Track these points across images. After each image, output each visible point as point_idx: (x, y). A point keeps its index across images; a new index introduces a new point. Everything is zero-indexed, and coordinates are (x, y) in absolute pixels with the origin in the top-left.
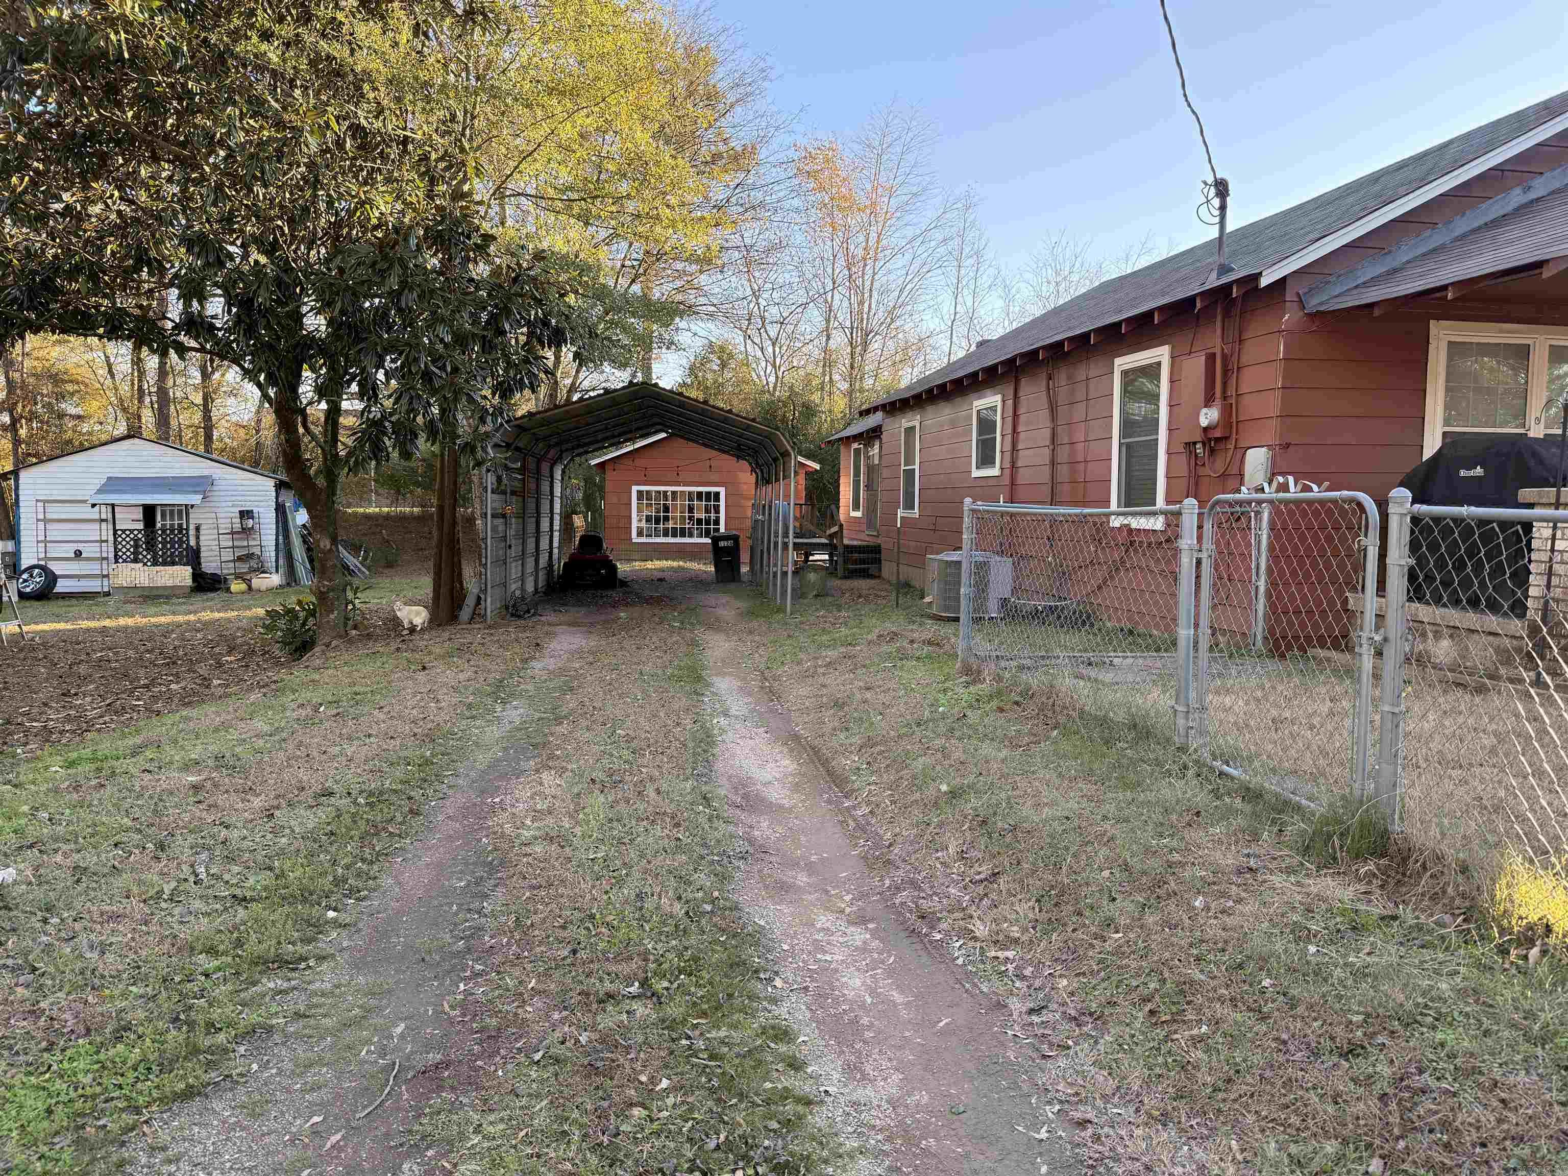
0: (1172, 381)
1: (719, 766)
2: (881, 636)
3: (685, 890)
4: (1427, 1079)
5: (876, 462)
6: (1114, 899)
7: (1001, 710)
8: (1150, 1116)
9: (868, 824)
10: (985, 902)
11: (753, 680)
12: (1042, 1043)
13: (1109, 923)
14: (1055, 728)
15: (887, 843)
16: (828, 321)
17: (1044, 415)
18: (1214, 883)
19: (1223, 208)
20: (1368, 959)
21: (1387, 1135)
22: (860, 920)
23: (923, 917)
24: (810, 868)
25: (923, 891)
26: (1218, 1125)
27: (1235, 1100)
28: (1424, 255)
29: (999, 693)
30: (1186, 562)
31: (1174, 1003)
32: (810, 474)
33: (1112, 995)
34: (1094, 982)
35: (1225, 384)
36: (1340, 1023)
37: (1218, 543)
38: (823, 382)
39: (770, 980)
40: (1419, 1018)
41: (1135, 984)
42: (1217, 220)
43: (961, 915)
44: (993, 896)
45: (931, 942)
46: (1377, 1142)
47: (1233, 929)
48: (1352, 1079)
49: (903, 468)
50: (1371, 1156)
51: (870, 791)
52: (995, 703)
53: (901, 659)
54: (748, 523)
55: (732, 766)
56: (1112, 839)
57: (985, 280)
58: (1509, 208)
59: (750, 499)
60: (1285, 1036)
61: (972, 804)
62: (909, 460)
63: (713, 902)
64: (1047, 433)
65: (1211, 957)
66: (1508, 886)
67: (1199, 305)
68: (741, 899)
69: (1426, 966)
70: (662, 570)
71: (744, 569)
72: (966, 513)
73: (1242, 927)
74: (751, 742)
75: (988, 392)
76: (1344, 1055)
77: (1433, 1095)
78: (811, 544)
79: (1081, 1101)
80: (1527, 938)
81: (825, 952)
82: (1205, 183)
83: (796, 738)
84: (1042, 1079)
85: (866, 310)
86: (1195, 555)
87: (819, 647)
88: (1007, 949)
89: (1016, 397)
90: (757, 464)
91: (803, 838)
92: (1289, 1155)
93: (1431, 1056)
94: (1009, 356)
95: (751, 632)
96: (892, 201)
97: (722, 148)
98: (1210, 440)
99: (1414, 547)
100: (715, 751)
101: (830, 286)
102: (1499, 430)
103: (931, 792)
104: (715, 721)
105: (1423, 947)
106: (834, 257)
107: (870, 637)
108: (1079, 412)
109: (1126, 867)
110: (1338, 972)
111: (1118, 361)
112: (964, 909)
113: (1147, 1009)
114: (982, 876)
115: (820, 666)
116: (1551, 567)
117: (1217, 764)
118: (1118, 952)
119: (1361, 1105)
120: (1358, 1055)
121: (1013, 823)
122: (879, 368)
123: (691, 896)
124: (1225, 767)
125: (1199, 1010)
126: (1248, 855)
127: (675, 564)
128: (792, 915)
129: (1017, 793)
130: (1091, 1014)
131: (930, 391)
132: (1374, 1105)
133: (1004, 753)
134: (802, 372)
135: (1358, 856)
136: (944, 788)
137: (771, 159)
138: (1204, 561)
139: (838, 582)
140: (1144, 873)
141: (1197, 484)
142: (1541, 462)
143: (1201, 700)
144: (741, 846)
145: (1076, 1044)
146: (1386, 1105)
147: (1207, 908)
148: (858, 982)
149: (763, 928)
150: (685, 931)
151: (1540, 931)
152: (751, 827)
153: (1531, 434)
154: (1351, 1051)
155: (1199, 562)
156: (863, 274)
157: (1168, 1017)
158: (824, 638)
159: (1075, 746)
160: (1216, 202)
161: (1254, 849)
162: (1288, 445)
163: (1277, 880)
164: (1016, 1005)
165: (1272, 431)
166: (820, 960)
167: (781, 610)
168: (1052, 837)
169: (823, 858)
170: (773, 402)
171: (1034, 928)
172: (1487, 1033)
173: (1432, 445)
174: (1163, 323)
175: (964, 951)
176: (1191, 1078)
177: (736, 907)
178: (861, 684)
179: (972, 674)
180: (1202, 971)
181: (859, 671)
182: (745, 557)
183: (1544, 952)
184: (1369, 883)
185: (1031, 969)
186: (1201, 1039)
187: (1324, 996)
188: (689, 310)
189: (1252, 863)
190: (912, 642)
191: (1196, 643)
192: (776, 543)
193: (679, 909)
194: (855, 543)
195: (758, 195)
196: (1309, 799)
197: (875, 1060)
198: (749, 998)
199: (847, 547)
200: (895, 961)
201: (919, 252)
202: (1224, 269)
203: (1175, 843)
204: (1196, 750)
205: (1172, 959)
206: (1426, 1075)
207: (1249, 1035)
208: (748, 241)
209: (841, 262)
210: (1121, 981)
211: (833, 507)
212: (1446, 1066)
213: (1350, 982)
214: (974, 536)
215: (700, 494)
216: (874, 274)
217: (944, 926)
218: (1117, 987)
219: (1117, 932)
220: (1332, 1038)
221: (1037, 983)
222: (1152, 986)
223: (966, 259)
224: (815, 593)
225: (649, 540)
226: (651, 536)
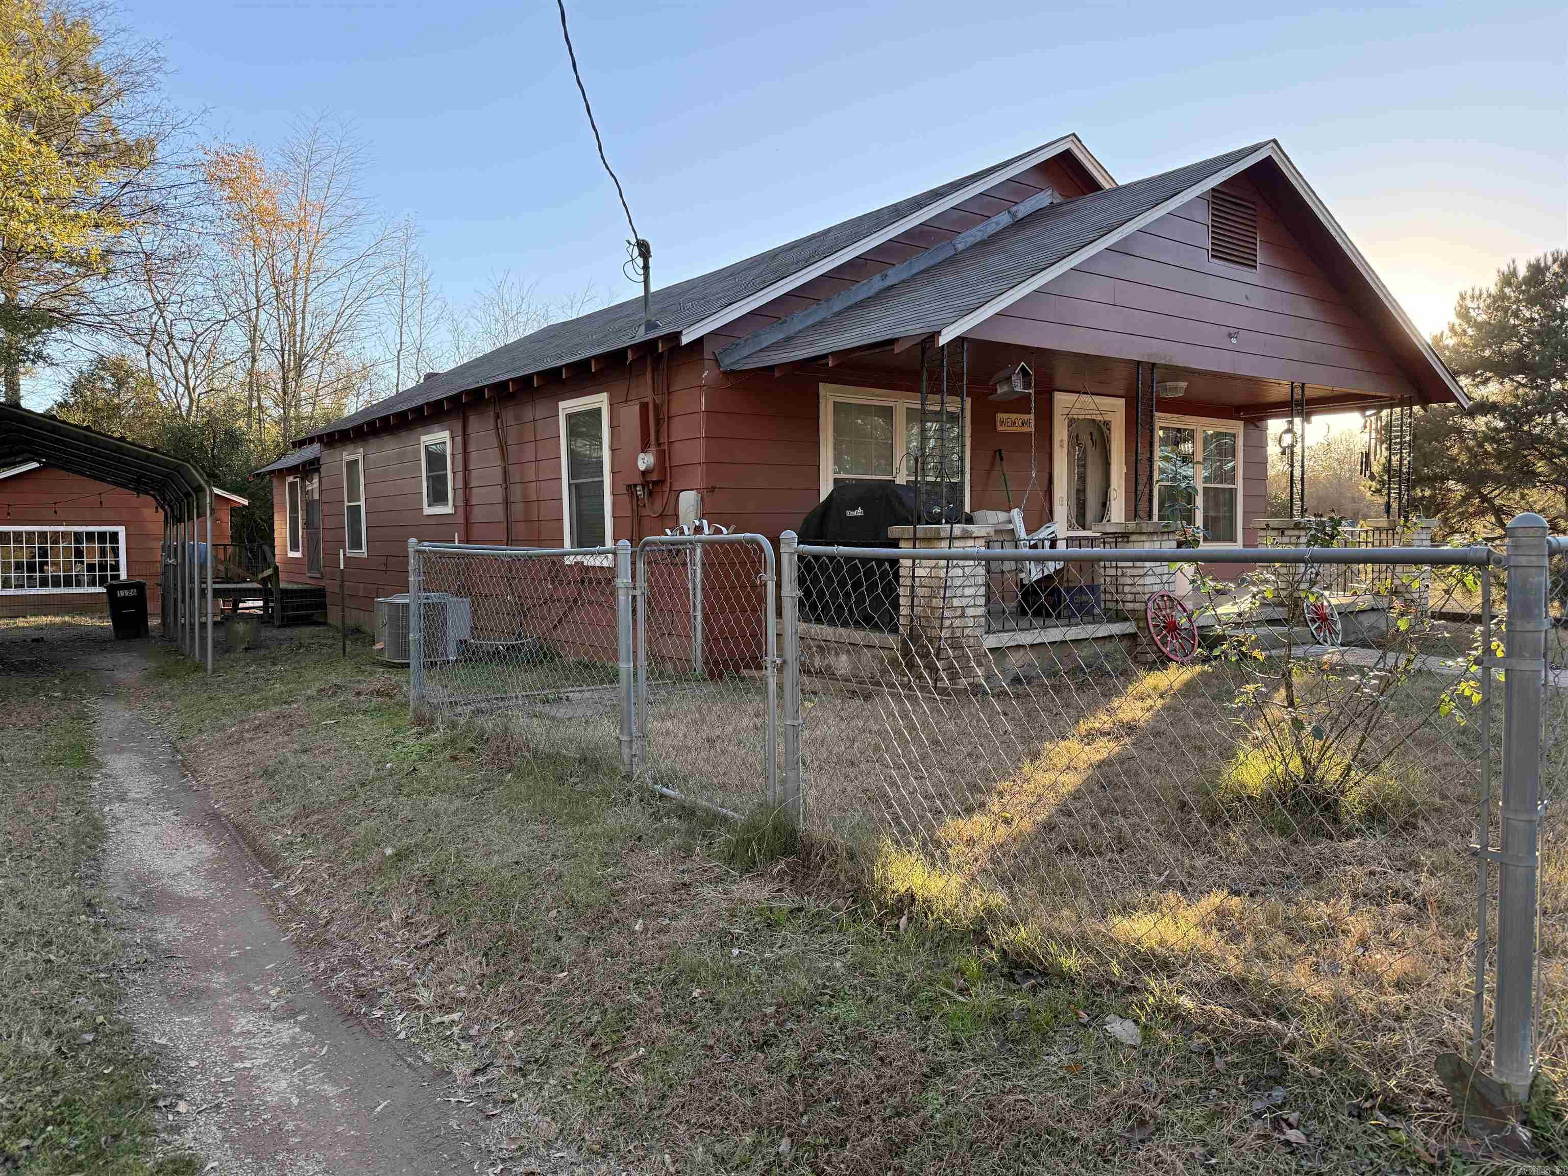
0: (612, 427)
1: (111, 863)
2: (323, 690)
3: (57, 1022)
4: (826, 1053)
5: (316, 497)
6: (560, 938)
7: (454, 758)
8: (590, 1150)
9: (302, 903)
10: (432, 966)
11: (160, 754)
12: (487, 1102)
13: (556, 963)
14: (509, 771)
15: (322, 922)
16: (253, 340)
17: (494, 454)
18: (652, 904)
19: (646, 268)
20: (780, 952)
21: (793, 1114)
22: (290, 1013)
23: (363, 996)
24: (228, 966)
25: (364, 968)
26: (653, 1143)
27: (668, 1115)
28: (813, 326)
29: (453, 741)
30: (623, 599)
31: (614, 1032)
32: (236, 510)
33: (557, 1037)
34: (539, 1027)
35: (658, 432)
36: (756, 1018)
37: (649, 581)
38: (250, 408)
39: (171, 1107)
40: (818, 998)
41: (578, 1021)
42: (642, 278)
43: (405, 985)
44: (439, 959)
45: (370, 1022)
46: (786, 1122)
47: (668, 946)
48: (767, 1069)
49: (346, 504)
50: (782, 1137)
51: (304, 867)
52: (447, 754)
53: (345, 714)
54: (159, 568)
55: (129, 862)
56: (560, 876)
57: (431, 312)
58: (872, 292)
59: (158, 539)
60: (711, 1042)
61: (421, 864)
62: (353, 494)
63: (96, 1030)
64: (498, 471)
65: (647, 978)
66: (883, 866)
67: (630, 357)
68: (138, 1017)
69: (825, 949)
70: (40, 628)
71: (154, 622)
72: (411, 555)
73: (676, 942)
74: (154, 828)
75: (436, 427)
76: (760, 1048)
77: (830, 1067)
78: (240, 590)
79: (524, 1154)
80: (897, 910)
81: (242, 1059)
82: (629, 243)
83: (215, 816)
84: (484, 1141)
85: (299, 332)
86: (631, 593)
87: (247, 709)
88: (454, 1012)
89: (465, 434)
90: (164, 499)
91: (220, 932)
92: (715, 1155)
93: (828, 1032)
94: (454, 393)
95: (160, 697)
96: (324, 222)
97: (108, 138)
98: (648, 482)
99: (801, 581)
100: (105, 846)
101: (253, 304)
102: (874, 477)
103: (373, 858)
104: (107, 809)
105: (822, 932)
106: (258, 273)
107: (309, 692)
108: (529, 453)
109: (573, 904)
110: (755, 970)
111: (562, 405)
112: (408, 978)
113: (589, 1044)
114: (428, 940)
115: (248, 731)
116: (913, 591)
117: (658, 787)
118: (564, 991)
119: (773, 1092)
120: (771, 1045)
121: (461, 877)
122: (317, 395)
123: (65, 1027)
124: (664, 789)
125: (637, 1034)
126: (683, 872)
127: (58, 620)
128: (203, 1024)
129: (469, 844)
130: (536, 1061)
131: (371, 423)
132: (784, 1088)
133: (457, 803)
134: (223, 395)
135: (773, 857)
136: (389, 851)
137: (168, 160)
138: (638, 598)
139: (275, 632)
140: (589, 906)
141: (640, 524)
142: (902, 504)
143: (642, 728)
144: (136, 955)
145: (520, 1096)
146: (793, 1085)
147: (646, 930)
148: (284, 1084)
149: (165, 1046)
150: (55, 1072)
151: (907, 901)
152: (152, 930)
153: (897, 482)
154: (765, 1044)
155: (634, 597)
156: (294, 294)
157: (609, 1048)
158: (257, 697)
159: (528, 786)
160: (640, 261)
161: (689, 865)
162: (713, 489)
163: (707, 891)
164: (460, 1070)
165: (698, 475)
166: (237, 1069)
167: (200, 667)
168: (501, 885)
169: (246, 952)
170: (187, 428)
171: (480, 984)
172: (870, 1000)
173: (826, 489)
174: (600, 371)
175: (406, 1024)
176: (629, 1103)
177: (129, 1029)
178: (296, 746)
179: (424, 723)
180: (640, 994)
181: (295, 732)
182: (153, 606)
183: (910, 919)
184: (781, 881)
185: (477, 1027)
186: (639, 1061)
187: (744, 995)
188: (66, 320)
189: (686, 878)
190: (359, 694)
191: (635, 674)
192: (192, 591)
193: (47, 1047)
194: (295, 587)
195: (156, 198)
196: (735, 810)
197: (301, 1167)
198: (143, 1133)
199: (285, 592)
200: (329, 1050)
201: (356, 277)
202: (651, 326)
203: (618, 871)
204: (639, 777)
205: (613, 988)
206: (824, 1050)
207: (681, 1048)
208: (147, 247)
209: (266, 278)
210: (565, 1021)
211: (266, 548)
212: (839, 1038)
213: (765, 977)
214: (422, 577)
215: (90, 536)
216: (307, 295)
217: (385, 1001)
218: (562, 1027)
219: (563, 971)
220: (751, 1034)
221: (484, 1041)
222: (595, 1019)
223: (410, 289)
224: (245, 645)
225: (19, 592)
226: (22, 586)
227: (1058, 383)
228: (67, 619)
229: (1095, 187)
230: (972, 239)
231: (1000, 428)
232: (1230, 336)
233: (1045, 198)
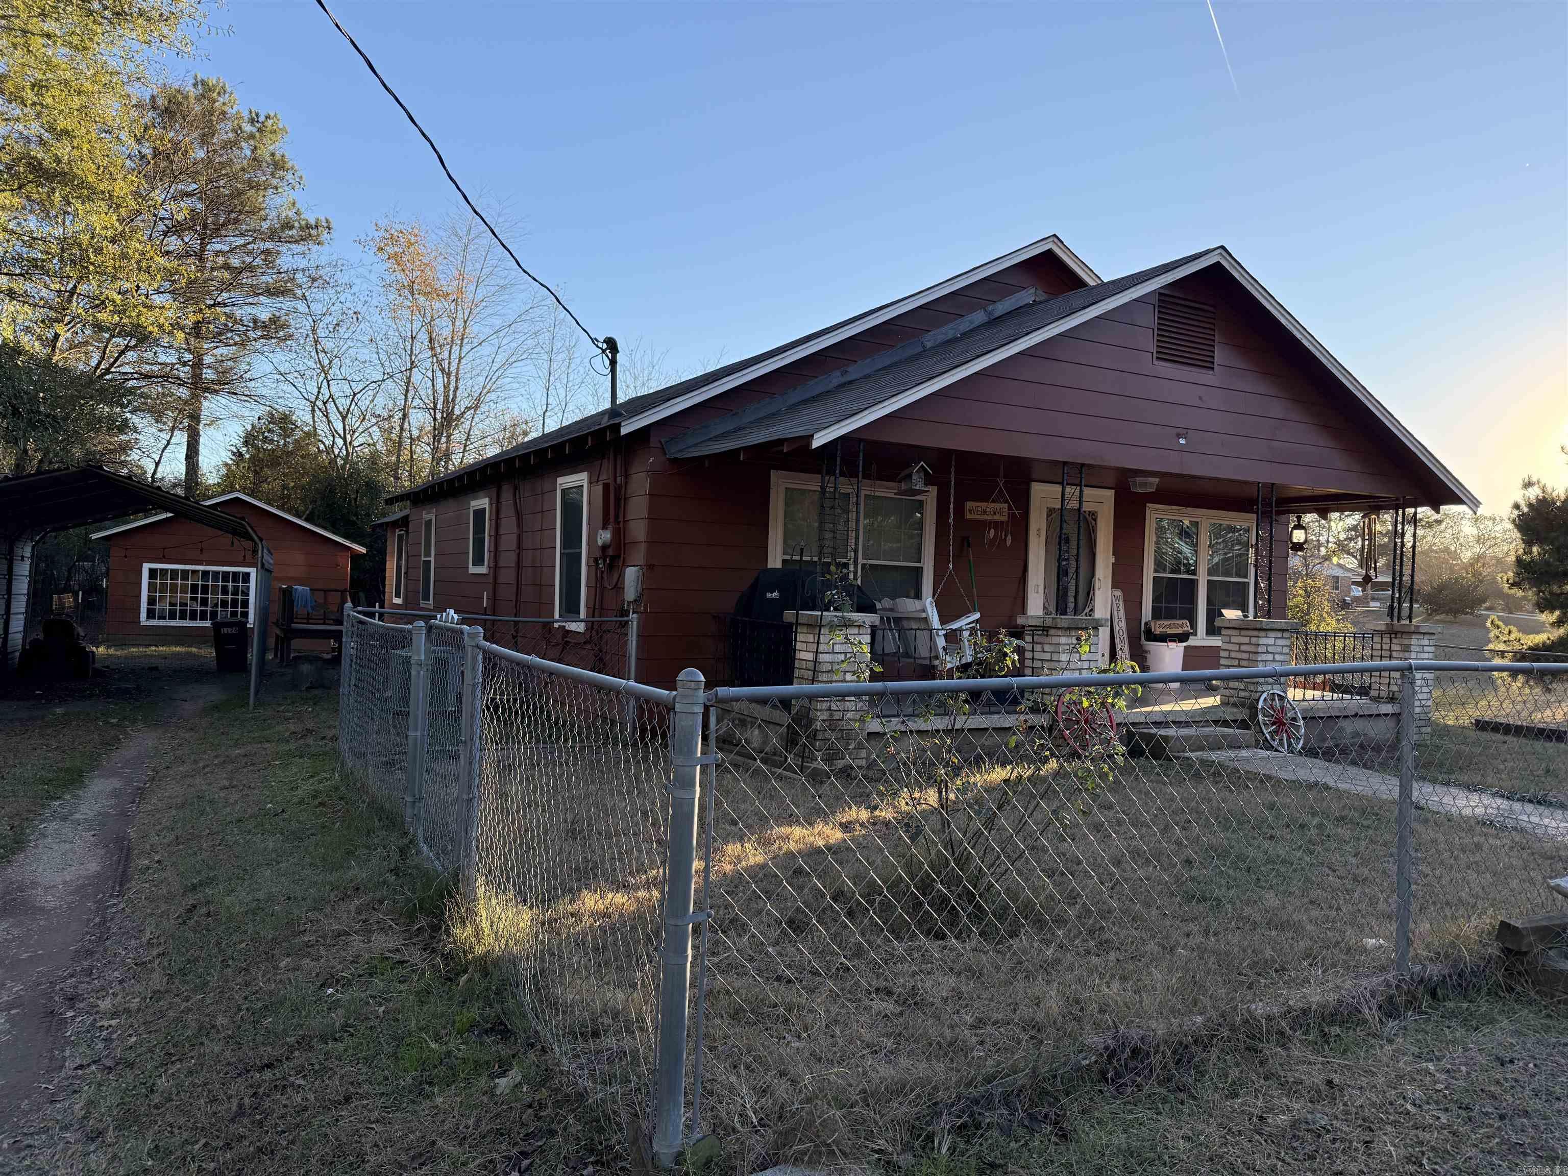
0: (589, 503)
7: (322, 804)
9: (111, 920)
11: (139, 781)
16: (407, 399)
17: (514, 522)
19: (613, 363)
23: (72, 999)
25: (91, 976)
28: (766, 417)
35: (616, 512)
43: (104, 994)
45: (59, 1020)
49: (423, 558)
51: (139, 889)
53: (295, 757)
55: (24, 872)
58: (831, 386)
62: (428, 554)
64: (515, 538)
67: (589, 443)
74: (68, 846)
75: (481, 493)
83: (121, 840)
84: (29, 1119)
89: (498, 502)
91: (35, 938)
98: (606, 556)
100: (16, 857)
101: (408, 365)
104: (42, 826)
106: (413, 338)
107: (286, 734)
108: (537, 523)
109: (260, 939)
111: (560, 480)
114: (149, 958)
115: (212, 765)
117: (422, 845)
121: (212, 908)
124: (425, 847)
127: (184, 650)
130: (125, 1063)
134: (371, 449)
141: (602, 594)
143: (420, 791)
156: (449, 358)
162: (651, 566)
163: (358, 939)
164: (73, 1064)
165: (641, 553)
169: (36, 955)
171: (151, 998)
175: (79, 1024)
183: (471, 978)
201: (504, 342)
202: (613, 415)
204: (412, 835)
206: (300, 1075)
208: (316, 313)
209: (422, 343)
212: (317, 1067)
216: (460, 359)
217: (83, 1004)
223: (558, 353)
224: (308, 685)
225: (162, 623)
226: (164, 618)
227: (1034, 476)
228: (194, 650)
229: (1081, 283)
230: (943, 336)
231: (968, 516)
232: (1179, 436)
233: (1027, 296)
